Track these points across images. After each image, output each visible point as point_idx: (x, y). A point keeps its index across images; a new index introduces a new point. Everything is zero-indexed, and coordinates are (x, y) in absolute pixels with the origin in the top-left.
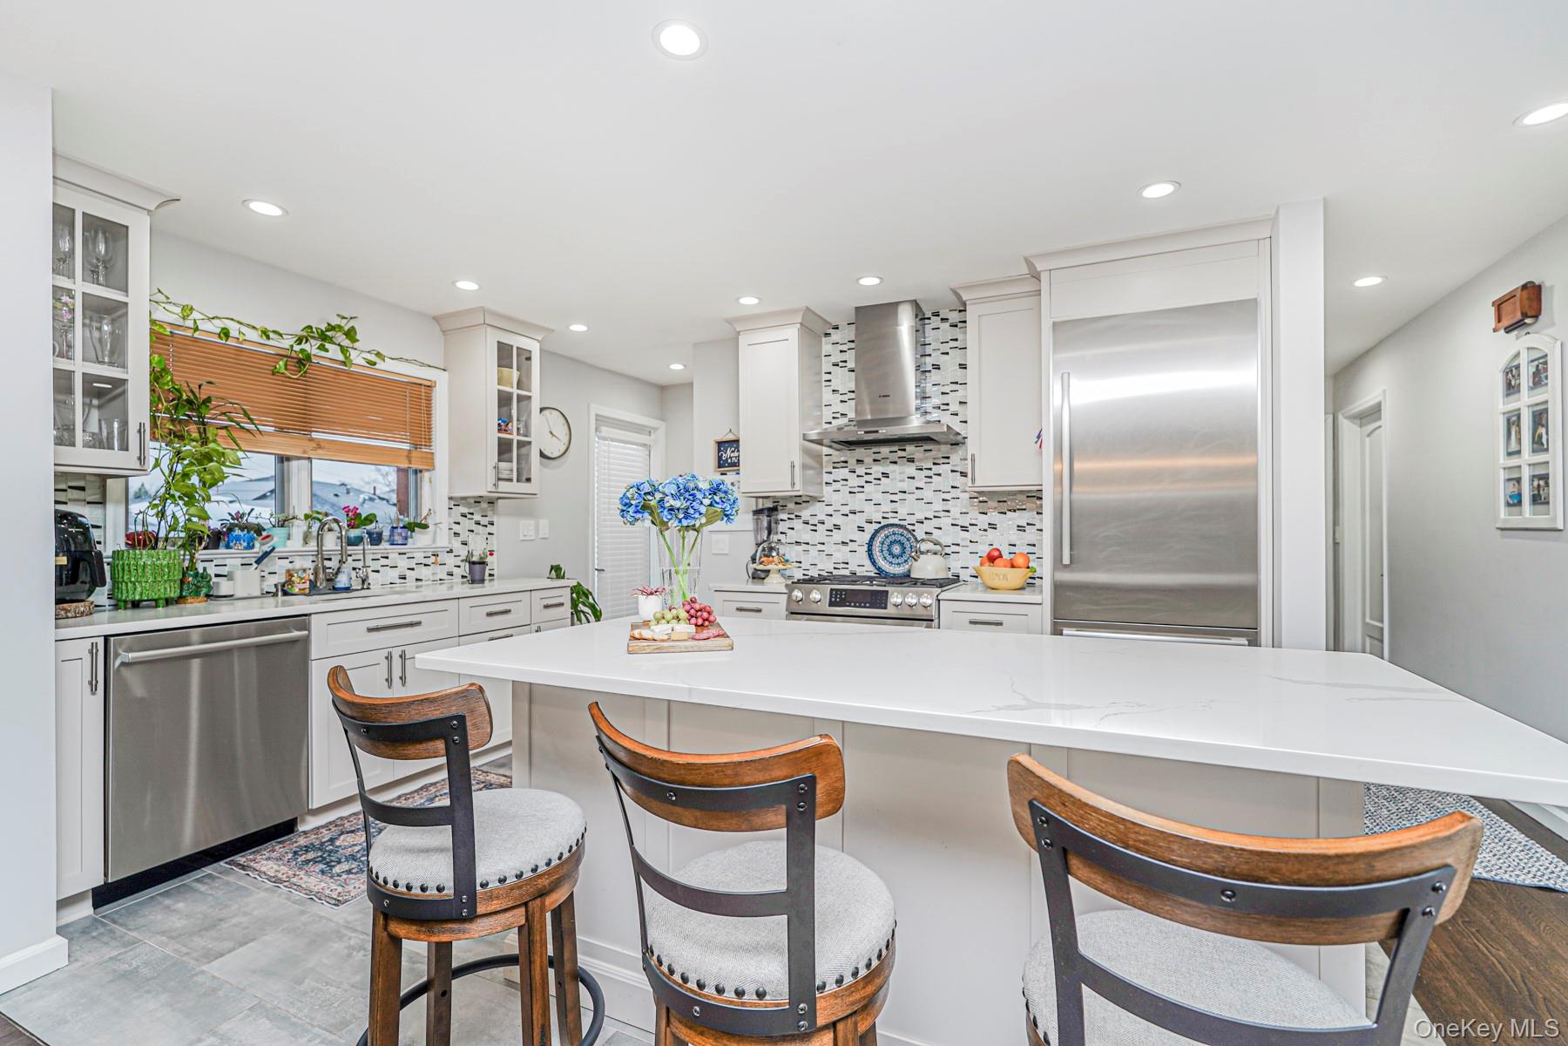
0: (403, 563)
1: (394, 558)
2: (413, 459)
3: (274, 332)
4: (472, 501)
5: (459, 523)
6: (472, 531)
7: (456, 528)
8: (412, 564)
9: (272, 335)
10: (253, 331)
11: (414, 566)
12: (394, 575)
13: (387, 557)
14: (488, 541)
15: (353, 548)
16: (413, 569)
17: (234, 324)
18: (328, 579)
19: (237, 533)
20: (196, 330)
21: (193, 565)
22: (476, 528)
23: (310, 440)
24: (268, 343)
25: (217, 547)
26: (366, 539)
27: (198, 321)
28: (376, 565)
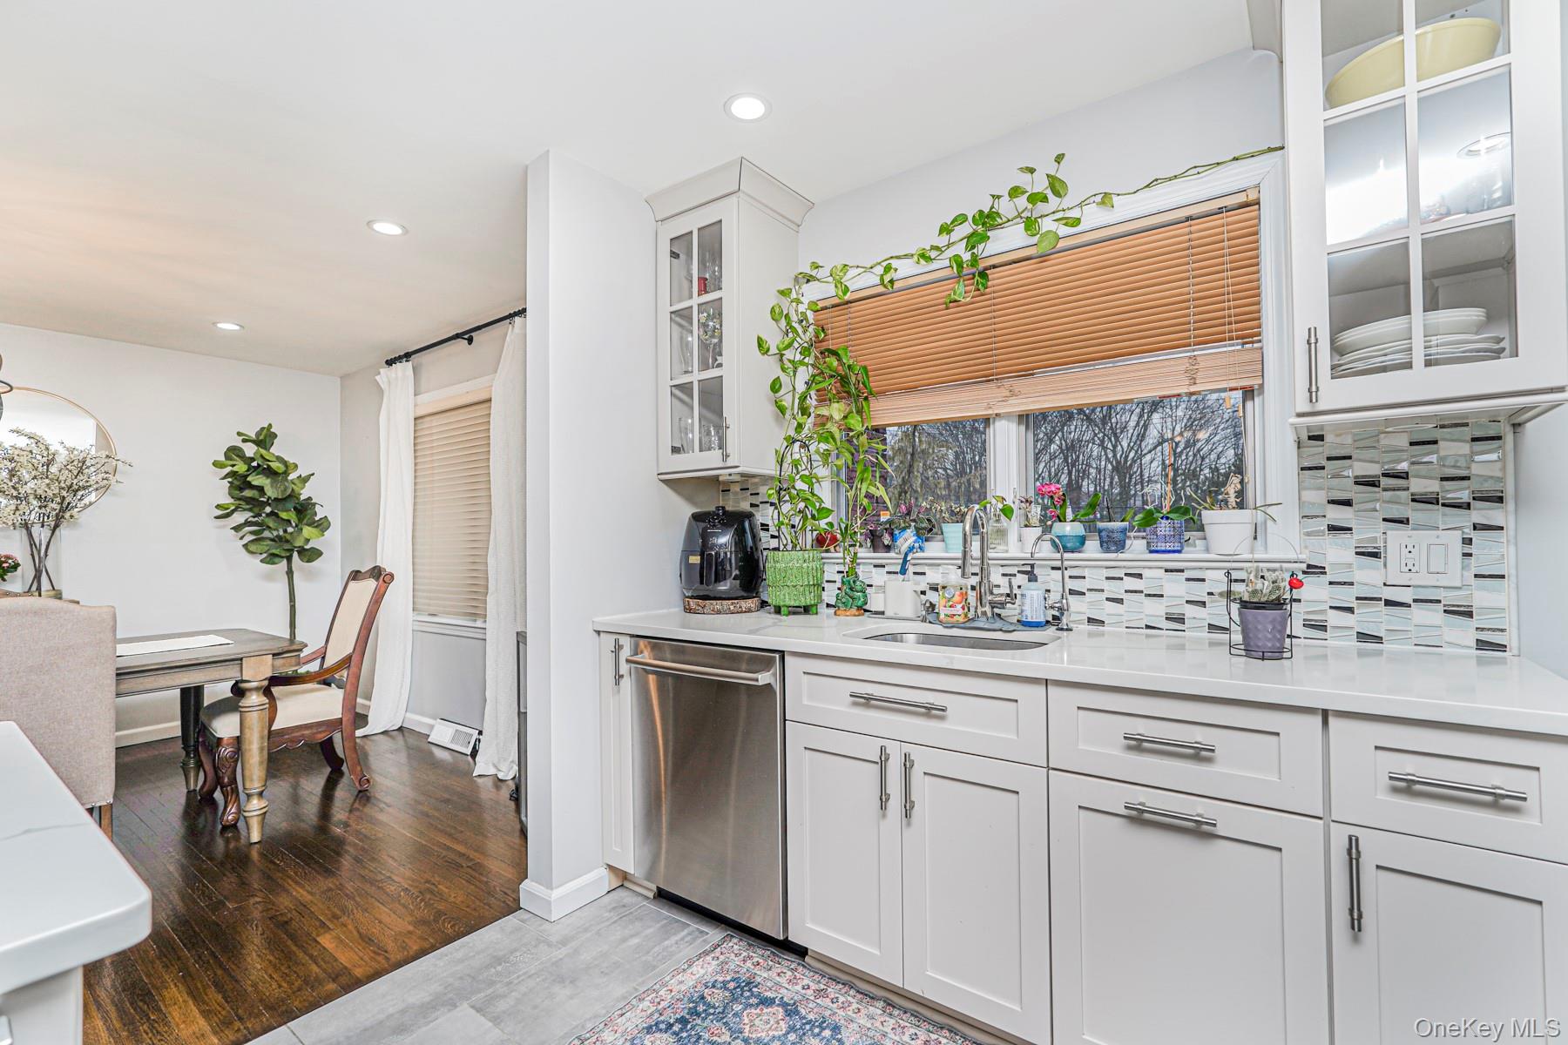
0: (1177, 589)
1: (1154, 577)
4: (1403, 441)
5: (1345, 502)
6: (1405, 521)
7: (1339, 514)
8: (1198, 593)
9: (933, 254)
10: (908, 260)
12: (1155, 611)
13: (1140, 576)
14: (1473, 549)
15: (1067, 555)
16: (1202, 604)
17: (893, 261)
18: (994, 604)
19: (897, 531)
20: (848, 291)
21: (851, 570)
22: (1421, 513)
23: (1000, 386)
24: (932, 267)
25: (887, 550)
26: (1092, 540)
27: (853, 278)
28: (1116, 589)
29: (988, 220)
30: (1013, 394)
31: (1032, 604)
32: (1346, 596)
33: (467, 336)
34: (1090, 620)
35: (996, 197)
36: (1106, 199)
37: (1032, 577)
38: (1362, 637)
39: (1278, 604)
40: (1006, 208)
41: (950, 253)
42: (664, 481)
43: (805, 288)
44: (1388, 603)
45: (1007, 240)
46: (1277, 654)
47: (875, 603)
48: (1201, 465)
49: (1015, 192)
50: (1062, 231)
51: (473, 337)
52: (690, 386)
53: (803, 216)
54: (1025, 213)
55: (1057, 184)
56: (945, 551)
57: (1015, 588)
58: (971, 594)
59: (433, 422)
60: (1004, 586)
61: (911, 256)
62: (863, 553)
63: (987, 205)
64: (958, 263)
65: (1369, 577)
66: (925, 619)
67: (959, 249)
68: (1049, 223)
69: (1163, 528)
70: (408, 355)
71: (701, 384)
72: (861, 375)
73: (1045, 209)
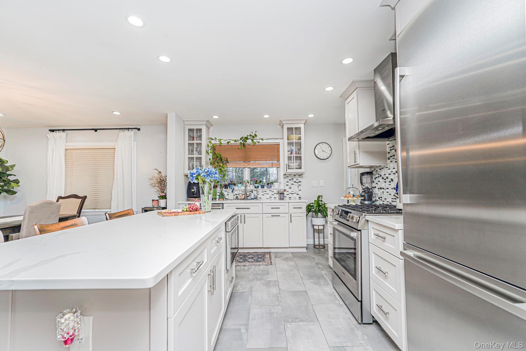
0: (270, 193)
1: (268, 191)
2: (273, 165)
3: (237, 140)
4: (293, 175)
5: (288, 182)
6: (293, 184)
7: (287, 183)
8: (273, 193)
9: (237, 141)
10: (233, 141)
11: (274, 194)
12: (268, 196)
13: (266, 192)
14: (299, 187)
15: (257, 189)
16: (273, 195)
17: (230, 140)
18: (247, 196)
19: (230, 185)
20: (221, 144)
21: (221, 192)
22: (294, 183)
23: (247, 163)
24: (236, 143)
25: (227, 188)
26: (260, 186)
27: (222, 142)
28: (263, 193)
29: (247, 138)
30: (249, 164)
31: (252, 196)
32: (288, 193)
33: (96, 130)
34: (260, 198)
35: (248, 136)
36: (262, 139)
37: (252, 192)
38: (290, 198)
39: (283, 193)
40: (249, 137)
42: (185, 175)
43: (212, 141)
44: (292, 194)
45: (249, 141)
46: (283, 199)
47: (227, 197)
50: (256, 142)
51: (98, 130)
52: (193, 158)
53: (211, 127)
54: (251, 138)
55: (256, 135)
56: (238, 188)
57: (250, 194)
58: (243, 195)
59: (73, 151)
60: (248, 193)
61: (233, 140)
62: (224, 189)
63: (246, 136)
64: (241, 143)
65: (290, 191)
66: (236, 199)
67: (241, 141)
68: (255, 141)
69: (269, 185)
70: (63, 130)
71: (196, 158)
72: (226, 159)
73: (254, 138)
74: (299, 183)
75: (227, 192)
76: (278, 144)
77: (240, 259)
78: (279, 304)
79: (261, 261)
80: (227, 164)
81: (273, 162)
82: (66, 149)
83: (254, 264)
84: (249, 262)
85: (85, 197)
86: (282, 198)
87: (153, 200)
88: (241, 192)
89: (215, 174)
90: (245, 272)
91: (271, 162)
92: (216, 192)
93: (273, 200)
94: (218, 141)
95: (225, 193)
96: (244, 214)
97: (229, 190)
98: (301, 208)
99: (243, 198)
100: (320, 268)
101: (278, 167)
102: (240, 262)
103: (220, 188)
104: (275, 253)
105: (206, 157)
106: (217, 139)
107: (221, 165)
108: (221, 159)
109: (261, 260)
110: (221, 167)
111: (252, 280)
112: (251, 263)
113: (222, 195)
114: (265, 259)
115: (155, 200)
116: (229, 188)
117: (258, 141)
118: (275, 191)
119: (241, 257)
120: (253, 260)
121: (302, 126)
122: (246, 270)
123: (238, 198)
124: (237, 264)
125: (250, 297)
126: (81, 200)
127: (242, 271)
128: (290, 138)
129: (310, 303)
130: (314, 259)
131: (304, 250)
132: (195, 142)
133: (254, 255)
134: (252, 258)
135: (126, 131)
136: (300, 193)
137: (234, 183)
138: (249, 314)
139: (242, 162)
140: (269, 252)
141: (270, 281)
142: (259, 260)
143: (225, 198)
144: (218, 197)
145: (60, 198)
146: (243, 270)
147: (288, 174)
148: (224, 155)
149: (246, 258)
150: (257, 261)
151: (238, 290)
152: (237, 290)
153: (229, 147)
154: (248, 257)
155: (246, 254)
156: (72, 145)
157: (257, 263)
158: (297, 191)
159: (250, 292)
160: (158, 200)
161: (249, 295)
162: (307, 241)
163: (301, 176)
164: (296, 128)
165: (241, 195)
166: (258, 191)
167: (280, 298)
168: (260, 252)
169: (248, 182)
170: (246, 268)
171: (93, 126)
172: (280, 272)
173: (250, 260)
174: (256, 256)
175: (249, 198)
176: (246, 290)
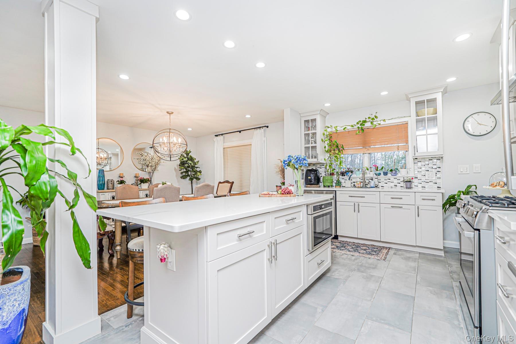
0: (396, 181)
1: (392, 179)
2: (400, 149)
4: (428, 160)
5: (421, 168)
6: (428, 171)
7: (420, 170)
9: (354, 126)
12: (392, 185)
13: (390, 179)
14: (437, 174)
15: (378, 176)
16: (400, 183)
17: (346, 126)
18: (366, 184)
19: (347, 173)
20: (337, 131)
21: (338, 179)
22: (430, 170)
23: (366, 149)
24: (353, 128)
25: (345, 176)
26: (382, 174)
27: (338, 128)
28: (386, 182)
29: (365, 121)
31: (372, 184)
32: (420, 181)
34: (382, 187)
36: (384, 120)
37: (372, 180)
38: (423, 187)
39: (410, 182)
40: (367, 120)
41: (358, 126)
43: (328, 129)
44: (426, 182)
45: (368, 125)
46: (410, 188)
47: (343, 184)
48: (394, 154)
49: (369, 118)
50: (377, 124)
51: (241, 132)
52: (309, 147)
53: (327, 116)
54: (371, 121)
55: (376, 117)
56: (356, 175)
57: (369, 182)
58: (361, 183)
59: (228, 149)
60: (367, 181)
61: (350, 126)
62: (341, 177)
63: (364, 119)
64: (359, 128)
65: (423, 179)
66: (353, 187)
67: (359, 125)
68: (375, 123)
69: (394, 172)
70: (222, 134)
71: (312, 147)
72: (341, 146)
73: (374, 120)
74: (438, 169)
75: (345, 179)
76: (405, 123)
77: (351, 249)
78: (370, 300)
79: (373, 254)
80: (343, 150)
81: (399, 145)
82: (224, 148)
83: (364, 256)
84: (359, 253)
85: (233, 182)
86: (409, 186)
87: (277, 186)
88: (359, 180)
89: (304, 160)
90: (349, 261)
91: (397, 145)
92: (333, 179)
93: (399, 189)
94: (334, 128)
95: (342, 181)
96: (358, 203)
97: (346, 177)
98: (434, 200)
99: (362, 186)
100: (453, 278)
101: (406, 150)
102: (349, 251)
103: (337, 176)
104: (396, 250)
105: (321, 146)
106: (333, 126)
107: (337, 152)
108: (337, 146)
109: (375, 253)
110: (336, 155)
111: (353, 271)
112: (361, 255)
113: (339, 183)
114: (380, 254)
115: (278, 186)
116: (346, 175)
117: (379, 122)
118: (402, 179)
119: (353, 246)
120: (365, 252)
121: (439, 97)
122: (352, 260)
123: (355, 186)
124: (346, 253)
125: (342, 285)
126: (230, 184)
127: (347, 260)
128: (419, 114)
129: (412, 311)
130: (450, 265)
131: (442, 254)
132: (310, 132)
133: (368, 248)
134: (365, 250)
135: (258, 130)
136: (438, 181)
137: (351, 170)
138: (333, 299)
139: (360, 148)
140: (388, 247)
141: (372, 276)
142: (372, 253)
143: (342, 185)
144: (334, 184)
145: (220, 183)
146: (349, 259)
147: (419, 158)
148: (340, 142)
149: (358, 249)
150: (370, 254)
151: (334, 276)
152: (332, 275)
153: (346, 133)
154: (360, 248)
155: (360, 244)
156: (227, 145)
157: (369, 256)
158: (434, 179)
159: (345, 280)
160: (280, 186)
161: (343, 282)
162: (444, 243)
163: (441, 159)
164: (428, 101)
165: (358, 183)
166: (378, 179)
167: (375, 294)
168: (377, 246)
169: (368, 169)
170: (353, 258)
171: (238, 129)
172: (391, 270)
173: (362, 251)
174: (371, 249)
175: (368, 186)
176: (341, 277)
